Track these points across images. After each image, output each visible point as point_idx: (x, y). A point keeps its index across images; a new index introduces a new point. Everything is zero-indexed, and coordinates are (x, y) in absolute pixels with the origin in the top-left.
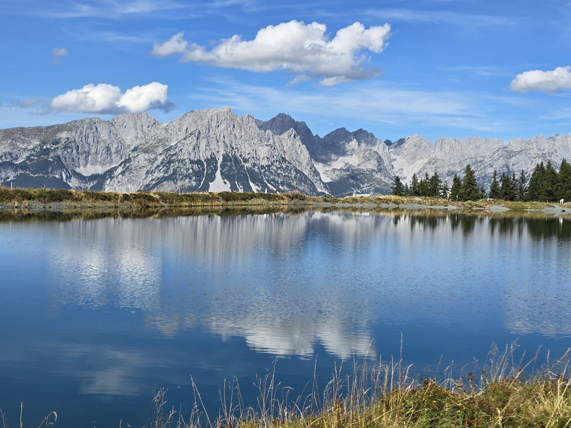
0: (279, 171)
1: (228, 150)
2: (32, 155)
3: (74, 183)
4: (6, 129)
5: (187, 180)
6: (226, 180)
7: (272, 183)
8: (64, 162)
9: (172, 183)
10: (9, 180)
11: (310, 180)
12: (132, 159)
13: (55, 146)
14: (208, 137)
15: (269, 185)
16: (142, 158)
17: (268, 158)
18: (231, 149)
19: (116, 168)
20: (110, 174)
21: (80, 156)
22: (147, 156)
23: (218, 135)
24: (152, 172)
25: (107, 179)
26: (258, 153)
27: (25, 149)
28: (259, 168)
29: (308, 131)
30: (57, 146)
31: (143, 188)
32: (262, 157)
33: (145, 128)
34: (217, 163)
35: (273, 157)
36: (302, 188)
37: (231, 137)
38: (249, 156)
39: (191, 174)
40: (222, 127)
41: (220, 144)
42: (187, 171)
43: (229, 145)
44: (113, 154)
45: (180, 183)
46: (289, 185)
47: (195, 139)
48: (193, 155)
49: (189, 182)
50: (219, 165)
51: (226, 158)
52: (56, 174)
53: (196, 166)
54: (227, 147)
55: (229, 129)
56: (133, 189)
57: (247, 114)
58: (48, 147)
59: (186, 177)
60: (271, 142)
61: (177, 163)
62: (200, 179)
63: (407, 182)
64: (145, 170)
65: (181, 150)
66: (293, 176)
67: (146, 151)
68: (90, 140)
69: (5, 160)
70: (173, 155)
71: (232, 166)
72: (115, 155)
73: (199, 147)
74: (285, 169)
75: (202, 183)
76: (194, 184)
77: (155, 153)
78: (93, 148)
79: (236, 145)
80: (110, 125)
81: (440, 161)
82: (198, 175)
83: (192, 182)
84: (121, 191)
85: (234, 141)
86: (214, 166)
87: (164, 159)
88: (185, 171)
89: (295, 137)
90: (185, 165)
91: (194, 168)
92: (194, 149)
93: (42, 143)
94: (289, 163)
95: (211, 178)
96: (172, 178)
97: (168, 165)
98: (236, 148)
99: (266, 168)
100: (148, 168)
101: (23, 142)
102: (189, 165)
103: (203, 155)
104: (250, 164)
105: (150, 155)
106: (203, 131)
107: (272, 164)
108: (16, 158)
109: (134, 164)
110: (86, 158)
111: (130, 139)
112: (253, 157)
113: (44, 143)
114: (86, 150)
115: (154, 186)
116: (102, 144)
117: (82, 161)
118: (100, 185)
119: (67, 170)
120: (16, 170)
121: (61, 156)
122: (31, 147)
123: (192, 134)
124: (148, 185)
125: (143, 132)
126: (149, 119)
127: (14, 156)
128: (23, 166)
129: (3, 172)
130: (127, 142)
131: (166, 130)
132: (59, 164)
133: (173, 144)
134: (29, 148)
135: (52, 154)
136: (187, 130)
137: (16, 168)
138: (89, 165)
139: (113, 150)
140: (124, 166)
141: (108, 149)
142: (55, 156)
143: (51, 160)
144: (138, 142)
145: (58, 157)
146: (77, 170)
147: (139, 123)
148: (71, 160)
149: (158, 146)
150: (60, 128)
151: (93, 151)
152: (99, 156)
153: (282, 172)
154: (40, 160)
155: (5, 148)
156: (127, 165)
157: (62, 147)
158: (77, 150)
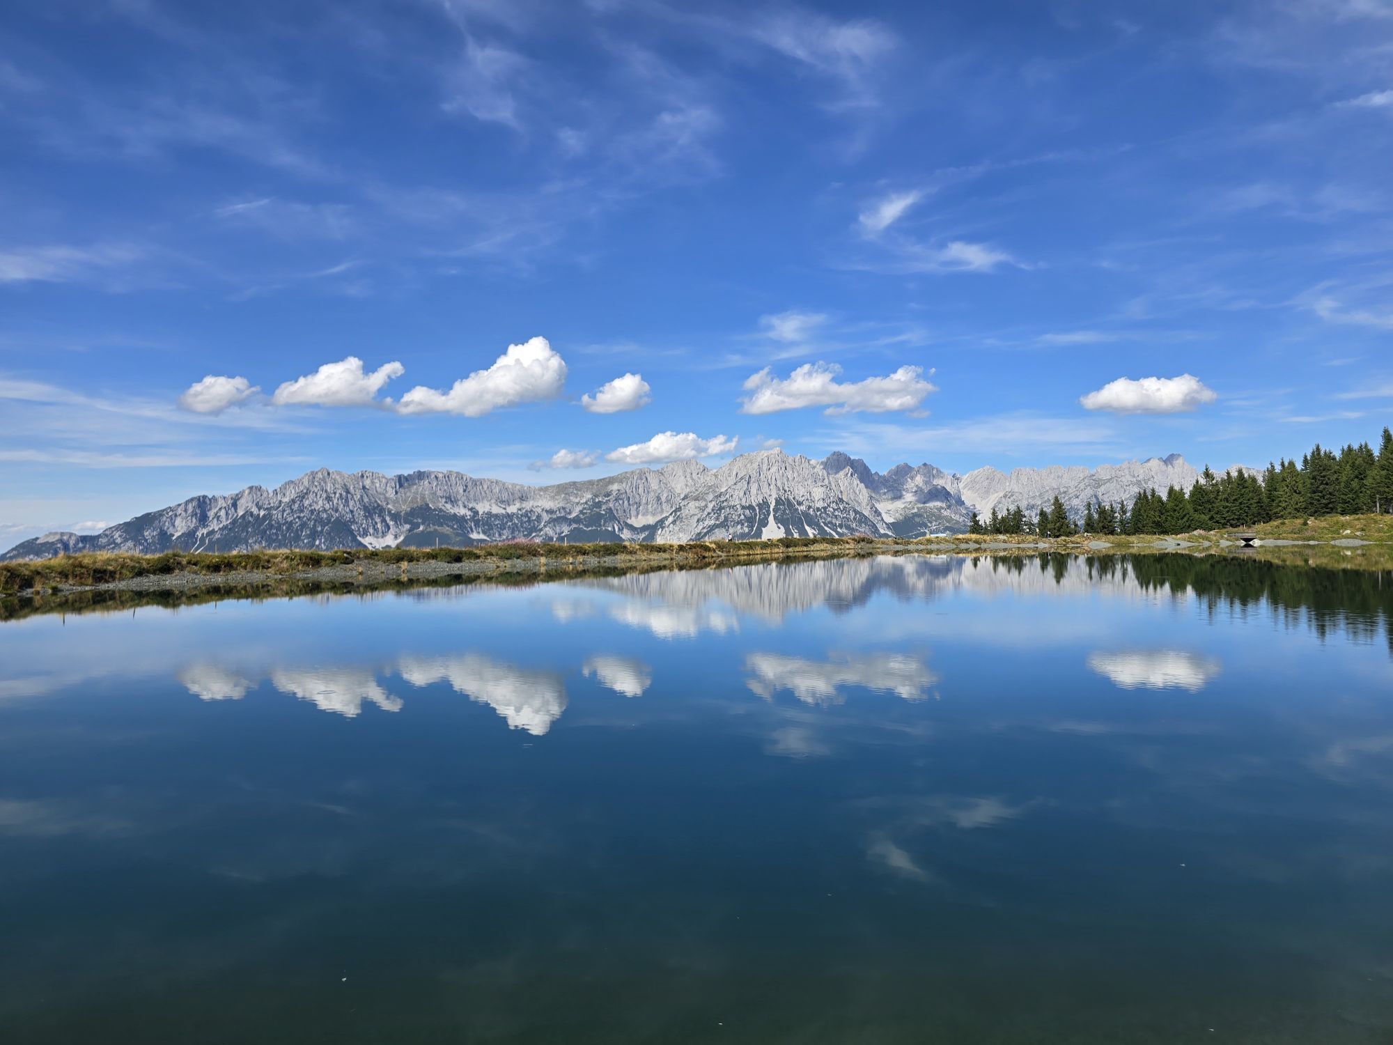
0: (836, 513)
1: (781, 494)
2: (585, 509)
3: (626, 535)
4: (560, 485)
5: (739, 527)
6: (779, 525)
7: (829, 525)
8: (616, 514)
9: (724, 530)
10: (563, 535)
11: (871, 521)
12: (683, 507)
13: (607, 499)
14: (758, 481)
15: (826, 528)
16: (692, 506)
17: (823, 499)
18: (783, 492)
19: (666, 518)
20: (661, 524)
21: (631, 507)
22: (697, 504)
23: (770, 478)
24: (703, 520)
25: (659, 530)
26: (813, 494)
27: (578, 503)
28: (814, 511)
29: (866, 469)
31: (694, 536)
32: (817, 499)
33: (695, 476)
34: (769, 507)
35: (830, 498)
37: (783, 480)
38: (803, 498)
39: (743, 520)
40: (774, 469)
41: (771, 487)
42: (739, 517)
43: (781, 488)
44: (664, 503)
45: (732, 531)
47: (745, 483)
48: (744, 500)
49: (742, 528)
50: (771, 509)
51: (778, 502)
52: (609, 527)
53: (747, 512)
54: (779, 490)
55: (781, 472)
56: (684, 539)
57: (799, 455)
58: (600, 499)
59: (738, 523)
60: (826, 482)
61: (728, 509)
62: (752, 525)
63: (985, 518)
64: (696, 518)
65: (732, 496)
66: (852, 517)
67: (696, 499)
68: (641, 490)
69: (559, 515)
70: (723, 502)
71: (785, 509)
72: (666, 504)
73: (750, 492)
74: (843, 511)
75: (755, 529)
76: (746, 530)
77: (706, 500)
78: (644, 498)
79: (788, 487)
80: (660, 475)
81: (1017, 494)
82: (751, 521)
83: (745, 528)
84: (675, 542)
85: (786, 483)
86: (767, 511)
87: (714, 506)
88: (737, 518)
89: (852, 475)
90: (736, 511)
91: (746, 514)
92: (745, 494)
93: (594, 496)
94: (847, 503)
95: (764, 523)
96: (724, 525)
97: (719, 512)
98: (789, 491)
99: (822, 510)
100: (699, 516)
101: (577, 496)
102: (740, 511)
103: (755, 499)
104: (804, 506)
105: (700, 503)
106: (754, 475)
107: (829, 506)
108: (570, 513)
109: (685, 512)
110: (637, 508)
111: (680, 486)
112: (807, 500)
113: (596, 496)
114: (637, 500)
115: (705, 534)
116: (652, 494)
117: (633, 513)
118: (652, 536)
119: (619, 522)
120: (570, 525)
121: (613, 508)
122: (584, 500)
123: (742, 479)
124: (700, 533)
125: (692, 479)
126: (698, 466)
127: (568, 510)
128: (577, 520)
129: (558, 528)
130: (678, 490)
131: (716, 476)
132: (611, 516)
133: (723, 490)
134: (582, 501)
135: (604, 507)
136: (737, 474)
137: (570, 523)
138: (640, 516)
139: (663, 499)
140: (675, 515)
141: (658, 498)
142: (607, 509)
143: (603, 512)
144: (688, 490)
145: (610, 509)
146: (629, 521)
147: (688, 470)
148: (623, 511)
149: (708, 493)
150: (611, 480)
151: (644, 501)
152: (650, 506)
153: (840, 514)
154: (592, 513)
155: (559, 503)
156: (678, 513)
157: (614, 499)
158: (629, 501)
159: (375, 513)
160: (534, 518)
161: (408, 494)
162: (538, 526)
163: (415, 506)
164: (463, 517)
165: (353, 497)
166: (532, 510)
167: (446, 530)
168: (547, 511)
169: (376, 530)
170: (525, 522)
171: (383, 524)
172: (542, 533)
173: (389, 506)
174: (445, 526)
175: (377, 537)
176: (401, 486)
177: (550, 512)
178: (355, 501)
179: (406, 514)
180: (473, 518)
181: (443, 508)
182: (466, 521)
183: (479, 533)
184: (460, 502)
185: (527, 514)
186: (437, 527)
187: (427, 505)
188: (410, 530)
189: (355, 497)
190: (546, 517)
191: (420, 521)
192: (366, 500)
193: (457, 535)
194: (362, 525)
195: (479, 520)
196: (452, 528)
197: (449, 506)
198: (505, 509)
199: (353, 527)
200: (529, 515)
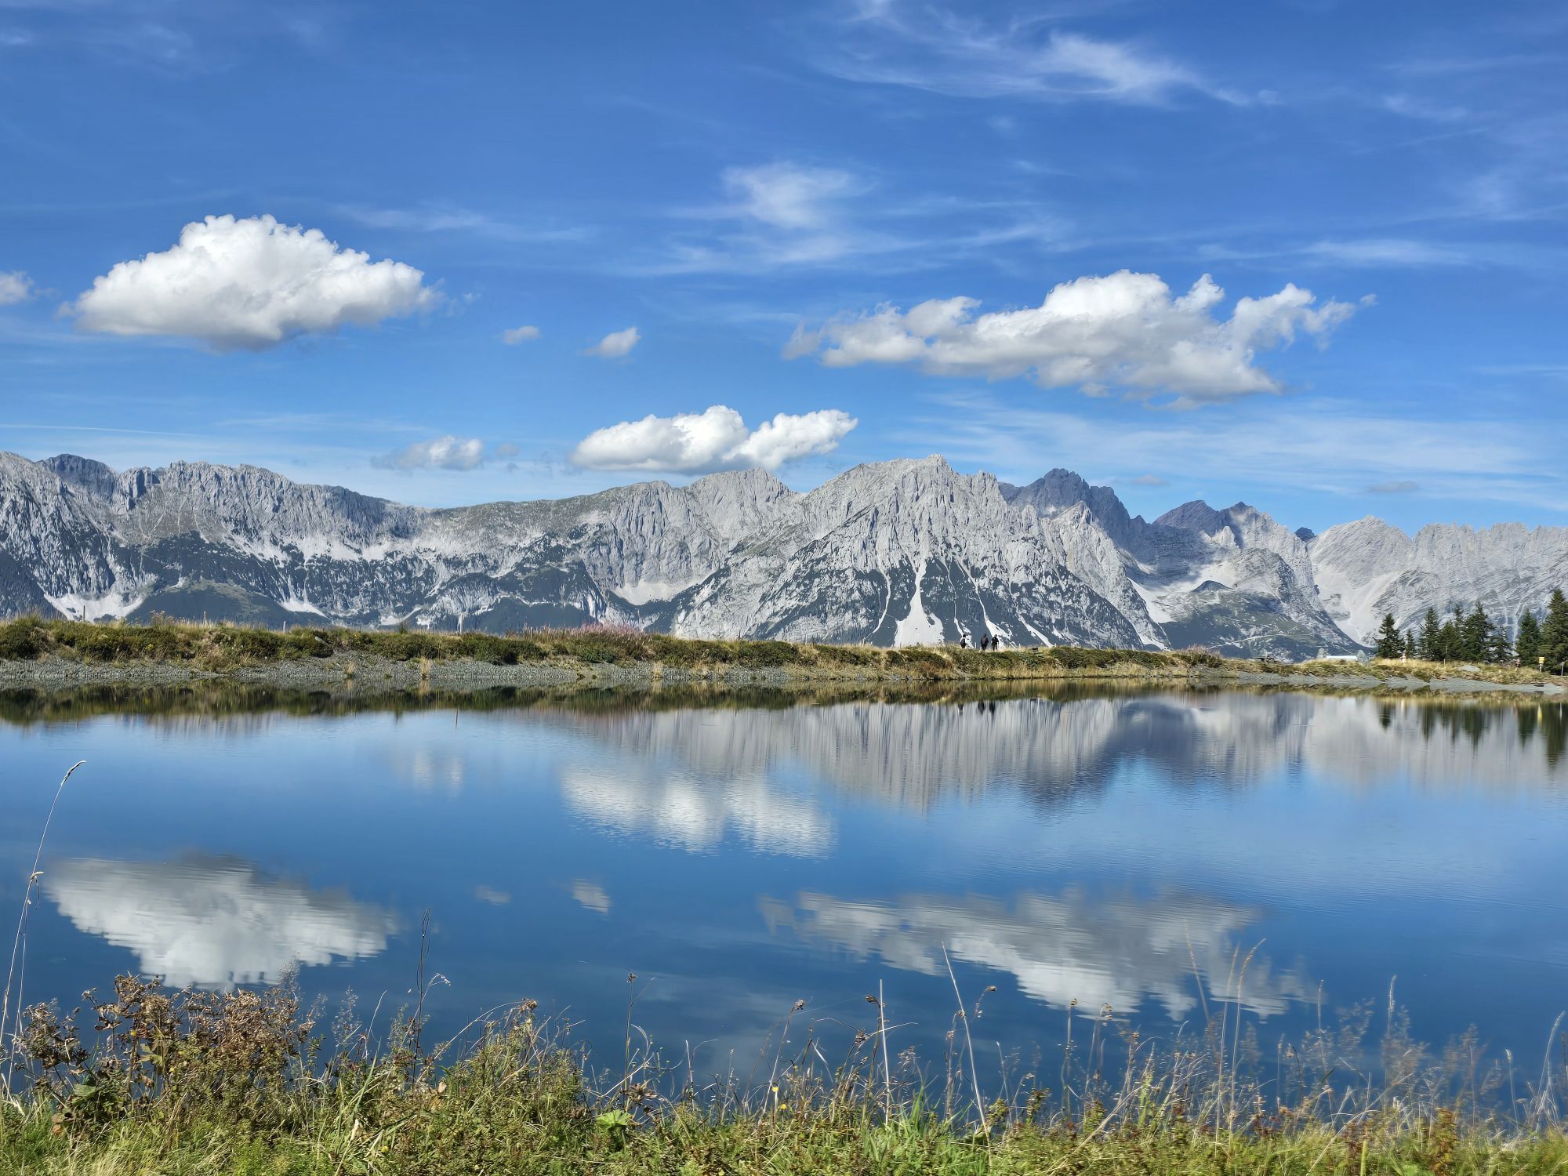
0: (1052, 597)
1: (939, 551)
2: (527, 560)
3: (610, 618)
4: (477, 507)
5: (849, 615)
6: (933, 616)
7: (1036, 622)
8: (592, 576)
9: (816, 620)
10: (479, 613)
11: (1123, 617)
12: (732, 569)
13: (574, 542)
14: (894, 522)
15: (1030, 628)
16: (753, 568)
17: (1027, 568)
18: (945, 547)
19: (698, 589)
20: (685, 600)
21: (625, 562)
22: (763, 563)
23: (917, 518)
24: (774, 597)
25: (680, 611)
26: (1006, 556)
27: (513, 548)
28: (1006, 590)
29: (1119, 508)
30: (578, 541)
31: (753, 630)
32: (1013, 565)
33: (761, 504)
34: (913, 577)
35: (1040, 565)
36: (1105, 636)
37: (945, 522)
38: (985, 563)
39: (858, 601)
40: (927, 499)
41: (921, 536)
42: (849, 596)
43: (940, 540)
44: (693, 559)
45: (832, 622)
46: (1075, 629)
47: (866, 525)
48: (861, 560)
49: (853, 618)
50: (917, 583)
51: (933, 567)
52: (575, 601)
53: (867, 586)
54: (936, 542)
55: (941, 505)
57: (981, 472)
58: (561, 542)
59: (846, 607)
60: (1034, 531)
61: (827, 577)
62: (876, 614)
63: (1361, 625)
64: (759, 592)
65: (837, 550)
66: (1085, 607)
67: (762, 553)
68: (647, 528)
69: (472, 571)
70: (818, 561)
71: (946, 584)
72: (698, 560)
73: (874, 543)
74: (1066, 593)
75: (881, 621)
76: (864, 622)
77: (781, 556)
78: (653, 545)
79: (956, 538)
80: (689, 497)
81: (1429, 578)
82: (872, 603)
83: (859, 619)
85: (951, 530)
86: (908, 586)
87: (799, 569)
88: (845, 596)
89: (1088, 520)
90: (843, 582)
91: (864, 589)
92: (864, 546)
93: (548, 534)
94: (1075, 578)
95: (901, 610)
96: (817, 609)
97: (807, 582)
98: (956, 546)
99: (1024, 590)
100: (766, 588)
101: (511, 532)
102: (852, 583)
103: (884, 559)
104: (986, 580)
105: (770, 561)
106: (885, 509)
107: (1037, 581)
108: (495, 568)
109: (736, 579)
110: (637, 565)
111: (729, 525)
112: (994, 566)
113: (553, 535)
114: (638, 548)
115: (778, 627)
116: (670, 537)
117: (628, 573)
118: (666, 623)
119: (598, 593)
120: (494, 593)
121: (586, 563)
122: (526, 543)
123: (859, 515)
124: (766, 624)
125: (756, 511)
126: (769, 484)
127: (491, 562)
128: (508, 583)
129: (468, 597)
130: (724, 532)
131: (805, 506)
132: (582, 579)
133: (819, 537)
134: (521, 545)
135: (567, 559)
136: (849, 505)
137: (495, 587)
138: (642, 582)
139: (693, 549)
140: (717, 583)
141: (683, 547)
142: (574, 563)
143: (566, 570)
144: (746, 533)
145: (581, 564)
146: (619, 592)
147: (749, 493)
148: (606, 571)
149: (787, 542)
150: (586, 504)
151: (652, 551)
152: (664, 562)
153: (1059, 599)
154: (542, 570)
155: (472, 546)
156: (723, 581)
157: (590, 543)
158: (620, 549)
159: (85, 546)
160: (420, 574)
161: (157, 510)
162: (426, 592)
163: (171, 534)
164: (270, 564)
165: (39, 510)
166: (415, 558)
167: (232, 589)
168: (447, 562)
169: (84, 581)
170: (400, 583)
171: (101, 569)
172: (435, 605)
173: (115, 533)
174: (231, 581)
175: (87, 598)
176: (142, 491)
177: (453, 563)
178: (43, 519)
179: (150, 551)
180: (290, 568)
181: (229, 543)
182: (275, 573)
183: (301, 599)
184: (265, 532)
185: (405, 566)
186: (213, 583)
187: (196, 534)
188: (156, 587)
189: (44, 509)
190: (444, 574)
191: (178, 567)
192: (67, 517)
193: (256, 601)
194: (55, 570)
195: (302, 573)
196: (246, 585)
197: (240, 540)
198: (359, 551)
199: (36, 573)
200: (410, 567)
